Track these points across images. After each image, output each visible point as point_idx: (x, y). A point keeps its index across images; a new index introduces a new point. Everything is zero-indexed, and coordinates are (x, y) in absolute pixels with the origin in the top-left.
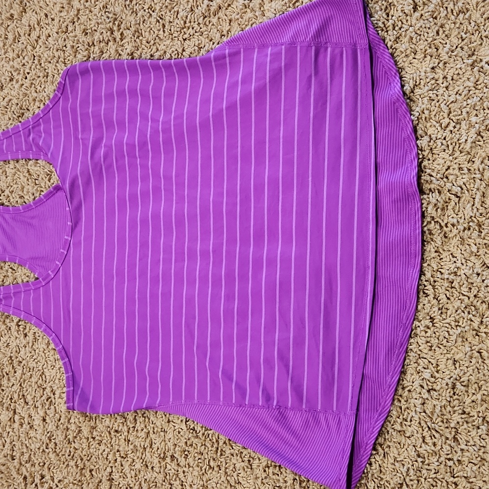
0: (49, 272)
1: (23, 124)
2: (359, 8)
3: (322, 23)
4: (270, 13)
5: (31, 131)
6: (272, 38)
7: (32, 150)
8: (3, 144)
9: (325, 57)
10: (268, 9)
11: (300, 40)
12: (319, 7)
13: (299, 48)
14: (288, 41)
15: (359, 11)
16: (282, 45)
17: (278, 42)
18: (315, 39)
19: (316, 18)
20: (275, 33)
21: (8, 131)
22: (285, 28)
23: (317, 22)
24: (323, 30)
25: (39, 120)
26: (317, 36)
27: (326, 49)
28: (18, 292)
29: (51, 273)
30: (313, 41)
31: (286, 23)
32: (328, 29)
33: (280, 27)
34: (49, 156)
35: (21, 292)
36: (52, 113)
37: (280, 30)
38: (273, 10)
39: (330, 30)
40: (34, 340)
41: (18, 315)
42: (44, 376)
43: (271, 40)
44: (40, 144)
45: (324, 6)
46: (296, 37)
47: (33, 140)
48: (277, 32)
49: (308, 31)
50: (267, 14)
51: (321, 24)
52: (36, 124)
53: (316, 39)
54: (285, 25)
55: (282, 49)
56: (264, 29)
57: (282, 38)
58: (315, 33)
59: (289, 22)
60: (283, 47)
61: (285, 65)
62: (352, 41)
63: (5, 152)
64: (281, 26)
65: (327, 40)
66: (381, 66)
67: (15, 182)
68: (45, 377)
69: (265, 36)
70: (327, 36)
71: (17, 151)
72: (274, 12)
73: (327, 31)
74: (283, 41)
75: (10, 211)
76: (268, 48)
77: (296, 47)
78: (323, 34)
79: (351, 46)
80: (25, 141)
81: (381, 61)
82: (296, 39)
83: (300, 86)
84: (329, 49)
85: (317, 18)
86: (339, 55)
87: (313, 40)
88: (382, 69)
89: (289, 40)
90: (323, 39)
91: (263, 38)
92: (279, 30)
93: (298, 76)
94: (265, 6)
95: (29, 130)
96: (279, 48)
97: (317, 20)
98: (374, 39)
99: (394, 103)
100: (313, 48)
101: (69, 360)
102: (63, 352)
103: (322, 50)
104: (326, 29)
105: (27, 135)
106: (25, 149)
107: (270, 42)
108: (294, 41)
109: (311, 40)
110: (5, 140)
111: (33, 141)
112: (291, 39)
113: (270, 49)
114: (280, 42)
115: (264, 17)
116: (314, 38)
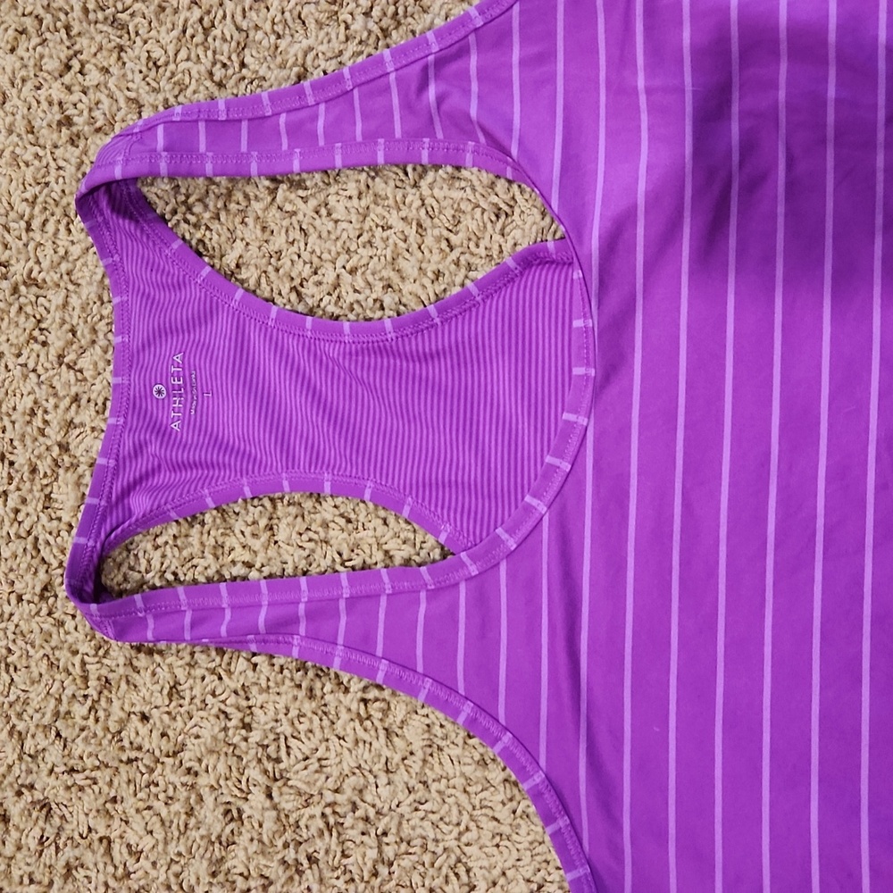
0: (499, 531)
1: (399, 52)
5: (431, 72)
7: (432, 135)
8: (315, 118)
21: (339, 78)
25: (466, 36)
28: (368, 596)
29: (505, 536)
34: (514, 151)
35: (378, 596)
36: (521, 12)
40: (429, 751)
41: (367, 672)
42: (461, 870)
44: (473, 113)
47: (440, 100)
52: (453, 53)
63: (321, 143)
67: (365, 238)
68: (468, 871)
71: (370, 137)
75: (341, 333)
80: (407, 106)
95: (425, 68)
101: (572, 823)
102: (549, 798)
105: (414, 86)
106: (403, 132)
110: (322, 107)
111: (438, 108)
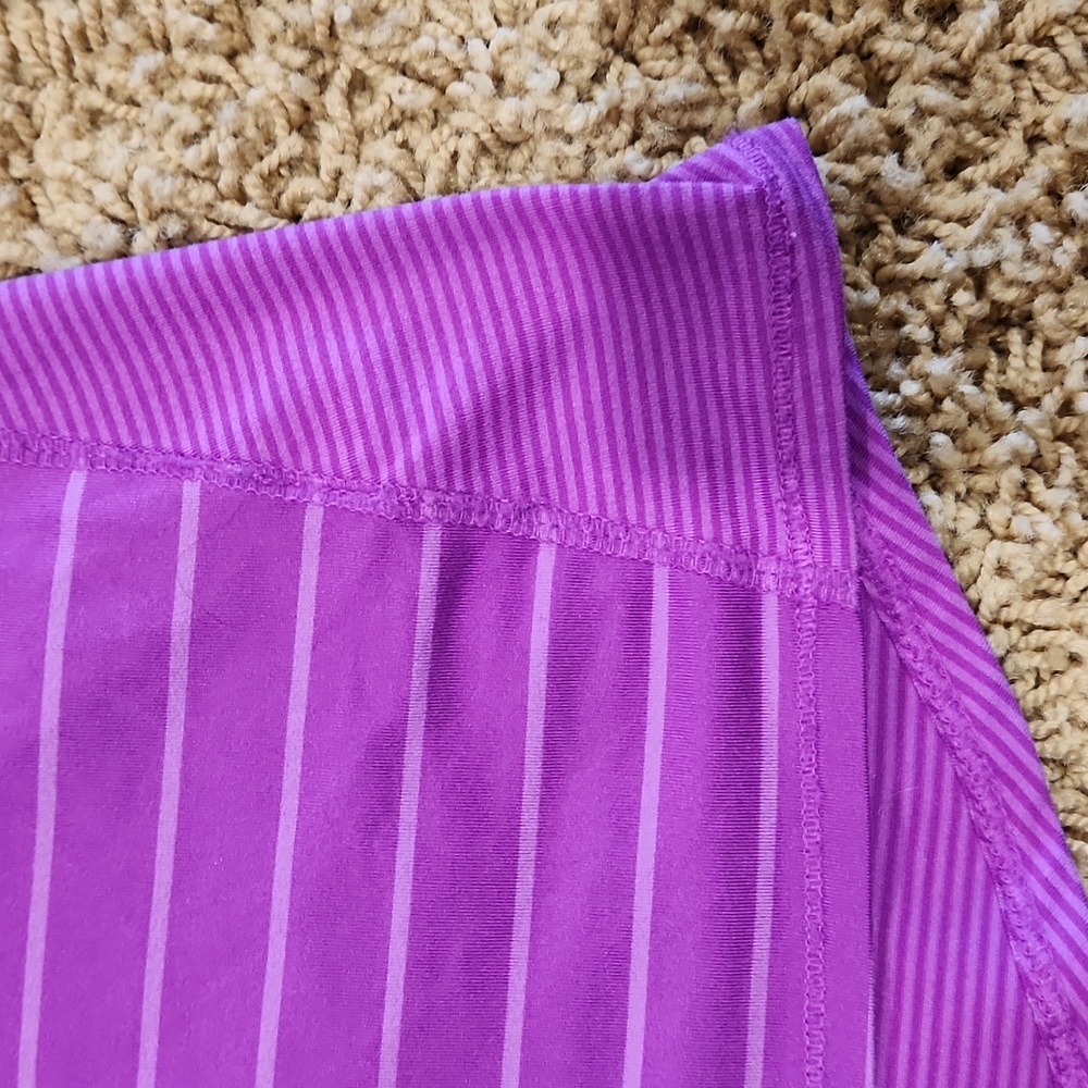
2: (809, 320)
3: (509, 369)
4: (82, 209)
6: (94, 405)
9: (515, 608)
10: (67, 181)
11: (325, 461)
12: (484, 247)
13: (314, 519)
14: (236, 459)
15: (812, 337)
16: (183, 472)
17: (147, 441)
18: (449, 474)
19: (456, 320)
20: (121, 368)
22: (205, 349)
23: (464, 352)
24: (505, 419)
26: (465, 452)
27: (523, 552)
30: (432, 487)
31: (220, 312)
32: (541, 413)
33: (167, 333)
37: (168, 358)
38: (105, 194)
39: (561, 421)
43: (89, 419)
45: (525, 244)
46: (299, 435)
48: (140, 364)
49: (399, 407)
50: (61, 212)
51: (501, 379)
53: (458, 472)
54: (209, 331)
55: (177, 502)
56: (39, 331)
57: (181, 425)
58: (454, 434)
59: (239, 308)
60: (191, 491)
61: (202, 626)
62: (727, 535)
64: (177, 331)
65: (535, 489)
66: (931, 740)
69: (43, 382)
70: (530, 461)
72: (119, 210)
73: (534, 426)
74: (186, 446)
76: (65, 473)
77: (298, 507)
78: (508, 444)
79: (721, 570)
81: (925, 707)
82: (294, 451)
83: (306, 793)
84: (546, 562)
85: (467, 320)
86: (619, 610)
87: (431, 476)
88: (939, 762)
89: (243, 451)
90: (500, 480)
91: (27, 392)
92: (158, 358)
93: (296, 718)
94: (41, 149)
96: (155, 488)
97: (472, 343)
98: (895, 548)
99: (1043, 1039)
100: (432, 539)
103: (492, 558)
104: (531, 410)
107: (84, 433)
108: (277, 462)
109: (421, 478)
112: (261, 445)
113: (77, 483)
114: (167, 444)
115: (34, 234)
116: (440, 471)
